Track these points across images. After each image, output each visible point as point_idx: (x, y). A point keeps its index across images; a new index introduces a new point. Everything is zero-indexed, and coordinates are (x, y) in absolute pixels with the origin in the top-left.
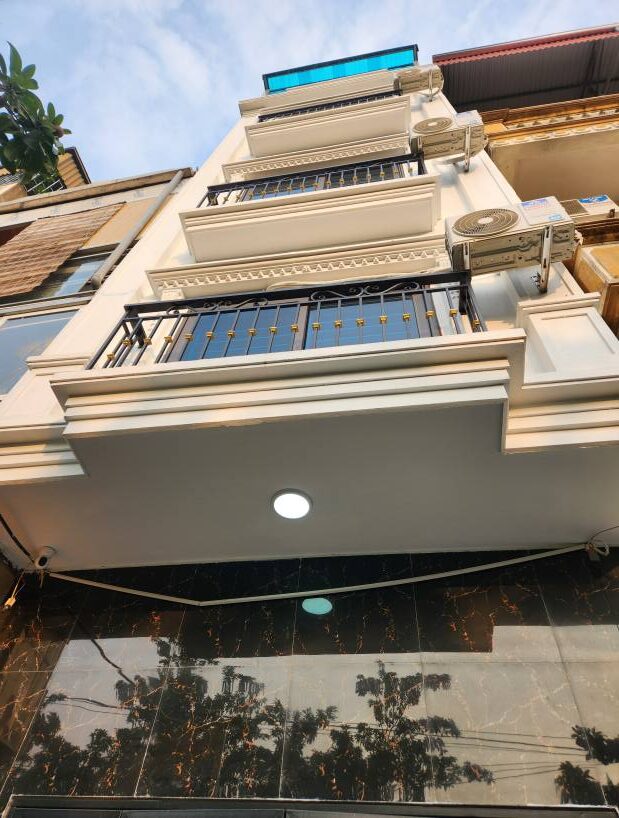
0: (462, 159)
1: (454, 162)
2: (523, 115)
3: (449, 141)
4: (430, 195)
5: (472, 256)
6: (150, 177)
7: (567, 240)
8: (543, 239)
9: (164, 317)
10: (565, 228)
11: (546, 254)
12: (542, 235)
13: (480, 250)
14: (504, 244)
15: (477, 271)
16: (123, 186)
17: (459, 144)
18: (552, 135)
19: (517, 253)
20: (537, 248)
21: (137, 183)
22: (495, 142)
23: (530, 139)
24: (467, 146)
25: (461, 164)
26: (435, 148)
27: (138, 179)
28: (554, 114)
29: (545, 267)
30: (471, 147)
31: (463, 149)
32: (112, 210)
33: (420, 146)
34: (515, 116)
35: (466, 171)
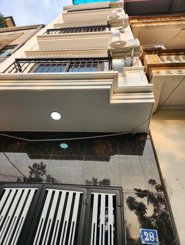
0: (122, 29)
1: (120, 29)
2: (144, 18)
3: (118, 23)
4: (109, 37)
5: (113, 53)
6: (32, 26)
7: (138, 51)
8: (132, 50)
9: (26, 63)
10: (137, 47)
11: (132, 55)
12: (131, 48)
13: (115, 51)
14: (121, 50)
15: (114, 58)
16: (24, 28)
17: (121, 24)
18: (150, 25)
19: (125, 53)
20: (130, 52)
21: (28, 28)
22: (133, 25)
23: (143, 25)
24: (123, 25)
25: (122, 30)
26: (114, 24)
27: (28, 26)
28: (152, 19)
29: (132, 58)
30: (124, 25)
31: (122, 25)
32: (19, 35)
33: (110, 23)
34: (141, 19)
35: (123, 32)
